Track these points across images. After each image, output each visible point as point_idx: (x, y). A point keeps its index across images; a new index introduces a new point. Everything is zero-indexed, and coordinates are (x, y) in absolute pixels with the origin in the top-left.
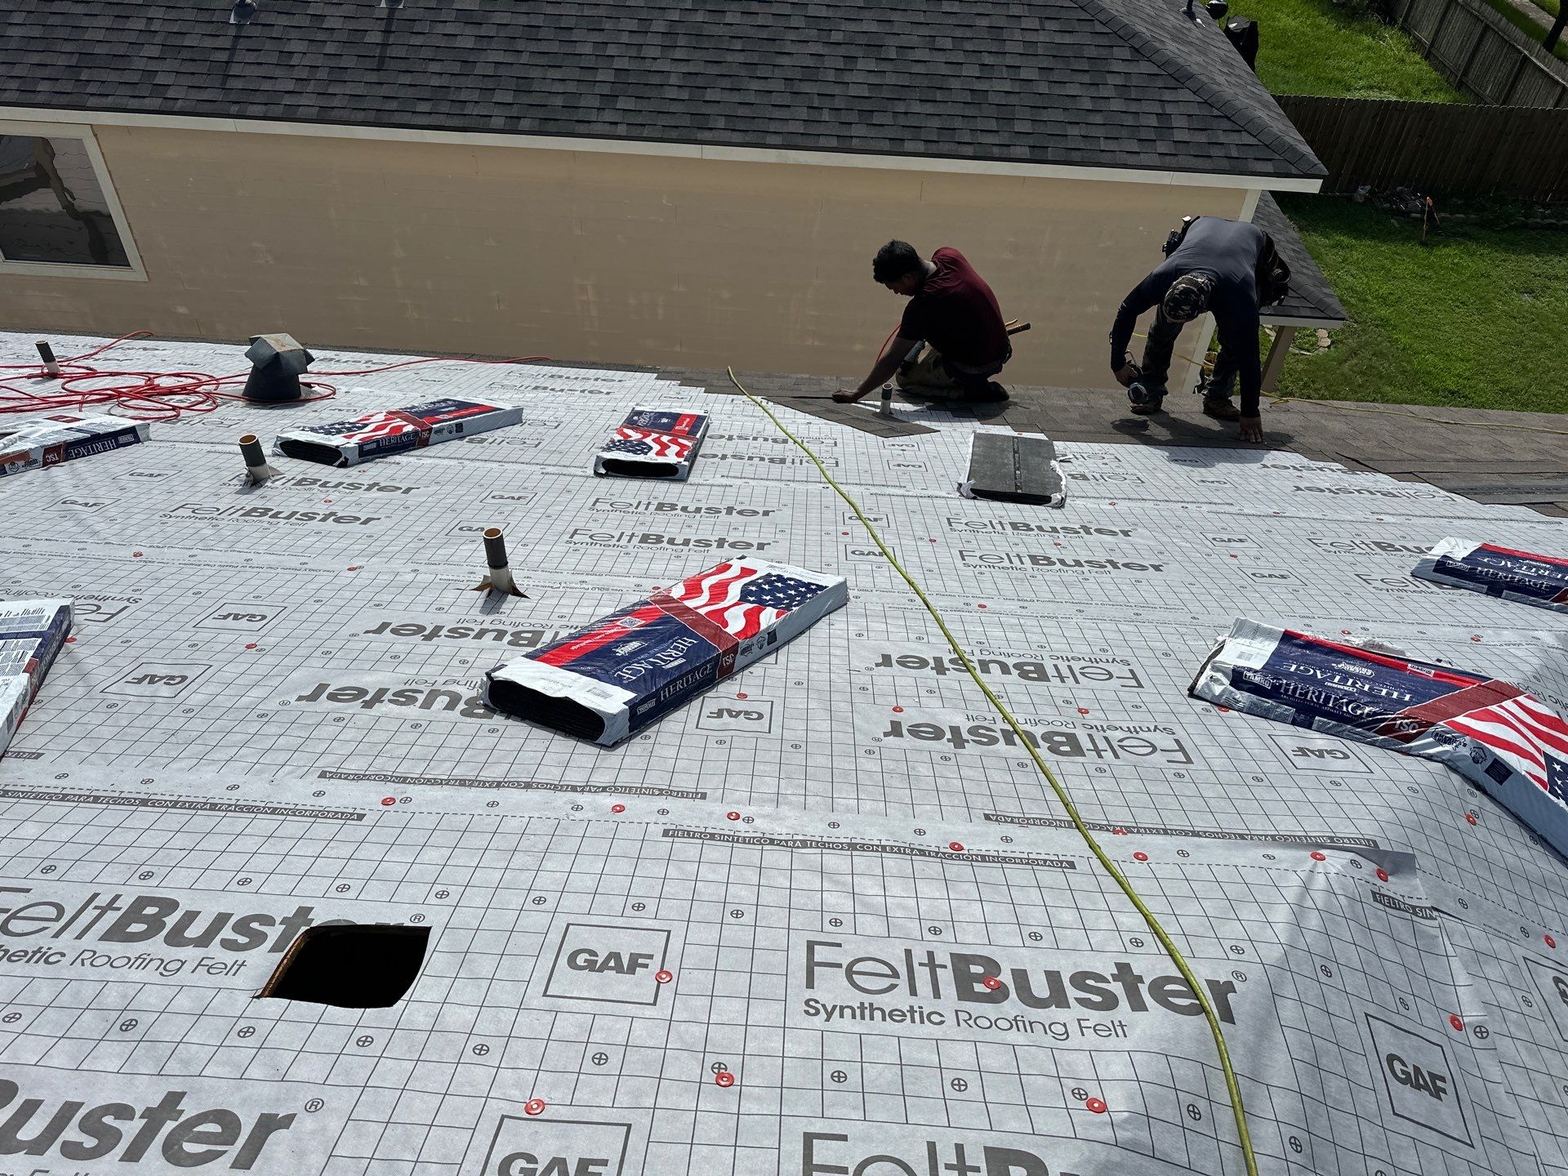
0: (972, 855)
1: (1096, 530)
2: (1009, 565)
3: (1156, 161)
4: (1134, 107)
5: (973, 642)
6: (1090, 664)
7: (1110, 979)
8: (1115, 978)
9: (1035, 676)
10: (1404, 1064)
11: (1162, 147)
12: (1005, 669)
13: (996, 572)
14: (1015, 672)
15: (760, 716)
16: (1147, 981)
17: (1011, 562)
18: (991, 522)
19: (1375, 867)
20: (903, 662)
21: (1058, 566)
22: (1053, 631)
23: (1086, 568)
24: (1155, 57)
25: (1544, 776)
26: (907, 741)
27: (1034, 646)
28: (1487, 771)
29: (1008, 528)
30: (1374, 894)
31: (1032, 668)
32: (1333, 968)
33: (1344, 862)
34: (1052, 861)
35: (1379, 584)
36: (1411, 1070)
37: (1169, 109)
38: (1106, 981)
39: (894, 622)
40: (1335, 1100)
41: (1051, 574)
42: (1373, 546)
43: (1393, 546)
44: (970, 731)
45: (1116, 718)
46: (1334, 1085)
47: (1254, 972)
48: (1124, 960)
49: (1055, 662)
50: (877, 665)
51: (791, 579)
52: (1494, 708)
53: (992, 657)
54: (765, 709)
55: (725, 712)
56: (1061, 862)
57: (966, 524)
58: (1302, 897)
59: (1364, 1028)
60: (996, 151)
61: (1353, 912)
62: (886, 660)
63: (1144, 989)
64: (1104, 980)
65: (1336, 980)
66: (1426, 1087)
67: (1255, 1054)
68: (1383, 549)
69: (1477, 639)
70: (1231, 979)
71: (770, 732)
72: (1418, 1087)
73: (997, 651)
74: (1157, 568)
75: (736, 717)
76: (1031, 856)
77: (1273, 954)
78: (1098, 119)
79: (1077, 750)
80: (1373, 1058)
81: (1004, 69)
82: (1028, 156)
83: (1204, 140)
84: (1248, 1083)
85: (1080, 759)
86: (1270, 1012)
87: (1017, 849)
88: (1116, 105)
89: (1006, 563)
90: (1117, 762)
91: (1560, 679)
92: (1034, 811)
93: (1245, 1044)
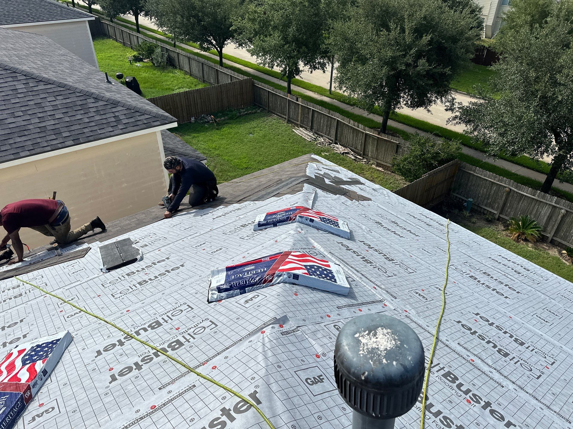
0: (160, 407)
1: (158, 262)
2: (132, 290)
3: (121, 132)
4: (104, 117)
5: (130, 326)
6: (174, 311)
7: (221, 417)
8: (222, 415)
9: (157, 326)
10: (310, 379)
11: (120, 127)
12: (145, 330)
13: (128, 295)
14: (149, 329)
15: (53, 408)
16: (232, 409)
17: (132, 289)
18: (119, 277)
19: (278, 325)
20: (106, 350)
21: (150, 281)
22: (157, 306)
23: (159, 278)
24: (103, 99)
25: (306, 272)
26: (120, 379)
27: (152, 315)
28: (293, 279)
29: (126, 276)
30: (281, 333)
31: (155, 324)
32: (281, 364)
33: (270, 329)
34: (187, 389)
35: (247, 238)
36: (313, 379)
37: (117, 114)
38: (220, 418)
39: (96, 336)
40: (298, 405)
41: (148, 286)
42: (241, 227)
43: (245, 225)
44: (142, 361)
45: (189, 325)
46: (296, 400)
47: (260, 382)
48: (222, 407)
49: (162, 317)
50: (96, 357)
51: (43, 344)
52: (287, 260)
53: (139, 328)
54: (54, 404)
55: (36, 417)
56: (191, 387)
57: (110, 283)
58: (264, 348)
59: (296, 376)
60: (60, 146)
61: (279, 343)
62: (99, 353)
63: (232, 412)
64: (219, 418)
65: (283, 368)
66: (319, 381)
67: (271, 408)
68: (244, 227)
69: (276, 241)
70: (255, 389)
71: (60, 413)
72: (317, 383)
73: (140, 325)
74: (182, 266)
75: (42, 416)
76: (180, 392)
77: (263, 372)
78: (93, 124)
79: (181, 344)
80: (302, 384)
81: (49, 117)
82: (73, 144)
83: (133, 120)
84: (273, 419)
85: (183, 347)
86: (270, 391)
87: (174, 394)
88: (98, 118)
89: (131, 290)
90: (195, 340)
91: (300, 242)
92: (174, 375)
93: (267, 407)
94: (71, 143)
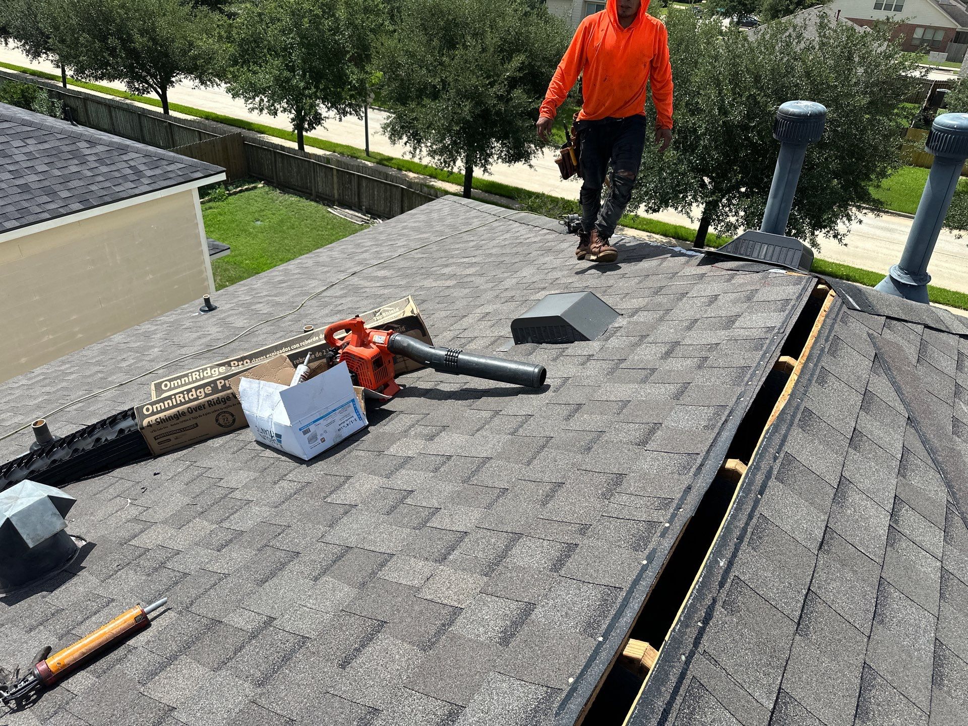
3: (149, 188)
4: (113, 168)
11: (145, 181)
60: (62, 211)
78: (101, 178)
82: (82, 207)
94: (79, 206)
